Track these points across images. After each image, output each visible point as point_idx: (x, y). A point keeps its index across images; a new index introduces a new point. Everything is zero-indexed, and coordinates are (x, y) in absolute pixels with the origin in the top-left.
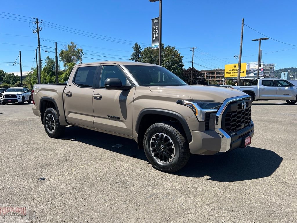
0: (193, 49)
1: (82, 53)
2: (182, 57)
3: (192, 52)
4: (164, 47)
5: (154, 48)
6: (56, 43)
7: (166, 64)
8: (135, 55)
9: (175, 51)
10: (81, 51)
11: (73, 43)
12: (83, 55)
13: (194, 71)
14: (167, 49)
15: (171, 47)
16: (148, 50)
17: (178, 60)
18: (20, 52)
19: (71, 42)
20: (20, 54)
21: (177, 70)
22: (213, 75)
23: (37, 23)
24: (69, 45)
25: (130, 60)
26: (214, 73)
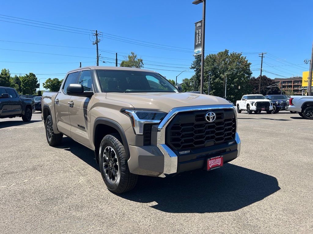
0: (262, 54)
1: (142, 62)
2: (250, 64)
3: (261, 58)
4: (229, 54)
5: (196, 54)
6: (117, 53)
7: (231, 72)
8: (196, 63)
9: (242, 57)
10: (141, 61)
11: (133, 53)
12: (143, 65)
13: (265, 80)
14: (232, 56)
15: (237, 54)
16: (210, 57)
17: (245, 68)
18: (81, 63)
19: (132, 53)
20: (81, 65)
21: (243, 78)
22: (290, 84)
23: (97, 35)
24: (129, 56)
25: (191, 68)
26: (291, 82)
